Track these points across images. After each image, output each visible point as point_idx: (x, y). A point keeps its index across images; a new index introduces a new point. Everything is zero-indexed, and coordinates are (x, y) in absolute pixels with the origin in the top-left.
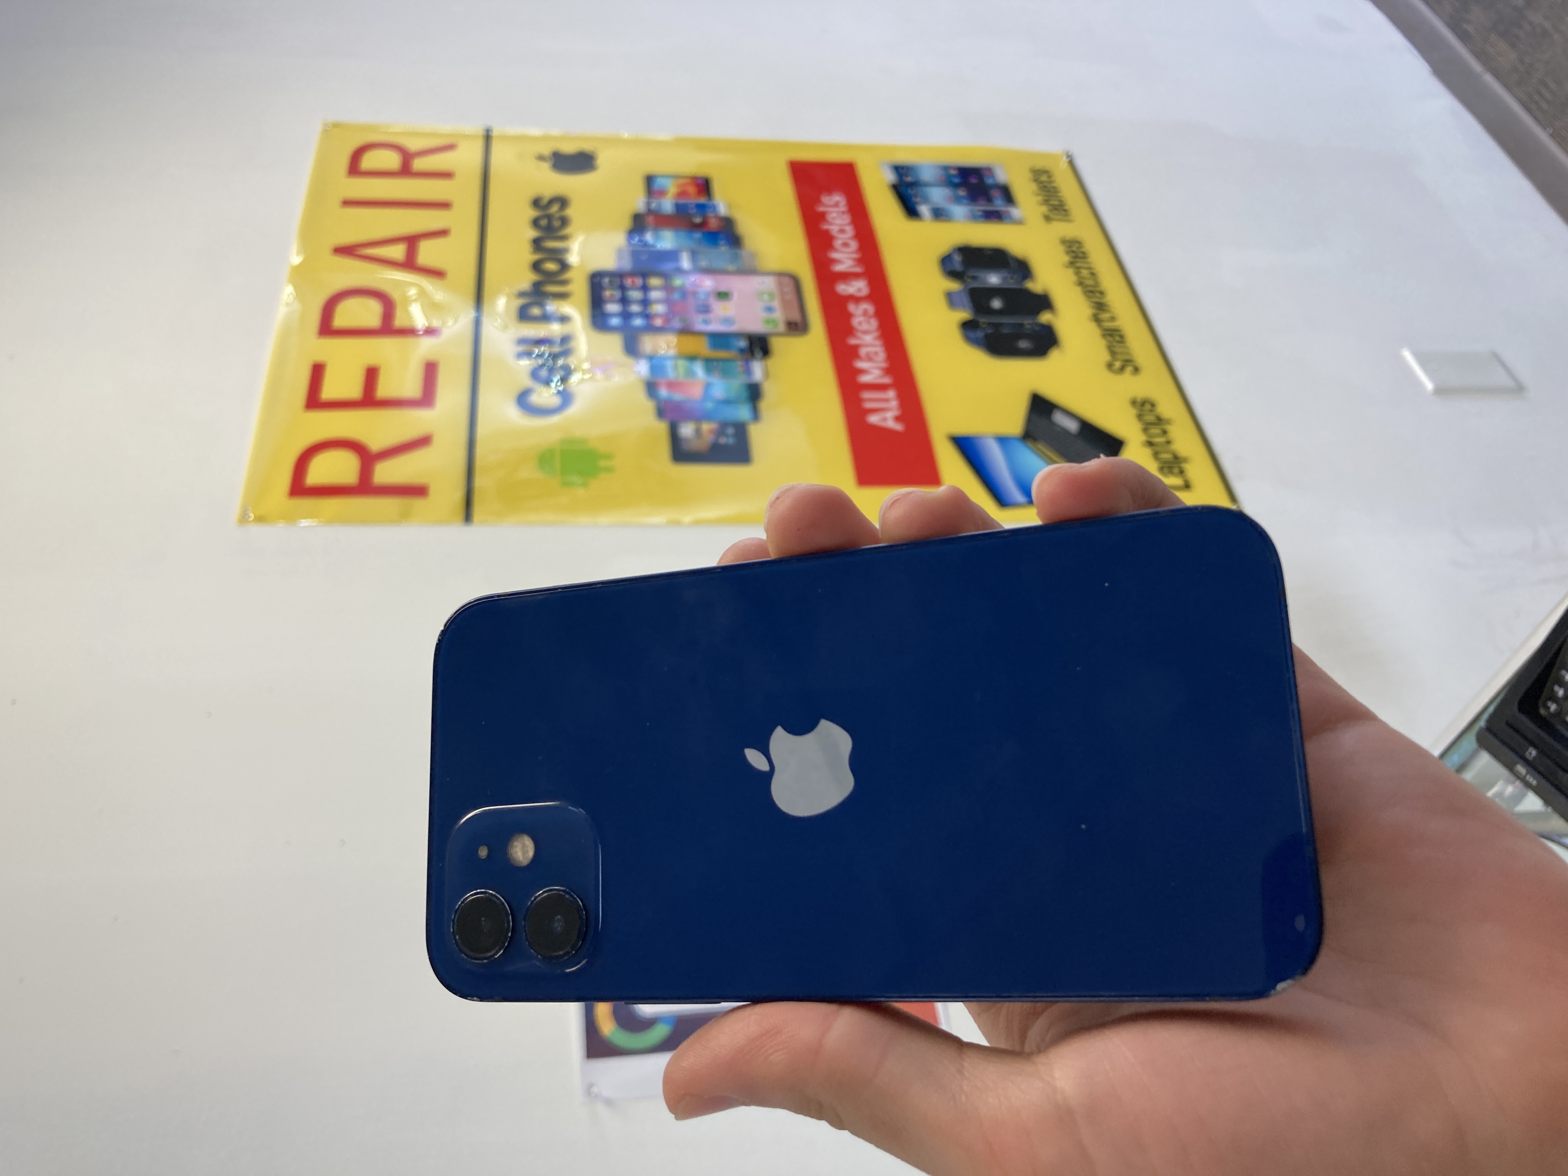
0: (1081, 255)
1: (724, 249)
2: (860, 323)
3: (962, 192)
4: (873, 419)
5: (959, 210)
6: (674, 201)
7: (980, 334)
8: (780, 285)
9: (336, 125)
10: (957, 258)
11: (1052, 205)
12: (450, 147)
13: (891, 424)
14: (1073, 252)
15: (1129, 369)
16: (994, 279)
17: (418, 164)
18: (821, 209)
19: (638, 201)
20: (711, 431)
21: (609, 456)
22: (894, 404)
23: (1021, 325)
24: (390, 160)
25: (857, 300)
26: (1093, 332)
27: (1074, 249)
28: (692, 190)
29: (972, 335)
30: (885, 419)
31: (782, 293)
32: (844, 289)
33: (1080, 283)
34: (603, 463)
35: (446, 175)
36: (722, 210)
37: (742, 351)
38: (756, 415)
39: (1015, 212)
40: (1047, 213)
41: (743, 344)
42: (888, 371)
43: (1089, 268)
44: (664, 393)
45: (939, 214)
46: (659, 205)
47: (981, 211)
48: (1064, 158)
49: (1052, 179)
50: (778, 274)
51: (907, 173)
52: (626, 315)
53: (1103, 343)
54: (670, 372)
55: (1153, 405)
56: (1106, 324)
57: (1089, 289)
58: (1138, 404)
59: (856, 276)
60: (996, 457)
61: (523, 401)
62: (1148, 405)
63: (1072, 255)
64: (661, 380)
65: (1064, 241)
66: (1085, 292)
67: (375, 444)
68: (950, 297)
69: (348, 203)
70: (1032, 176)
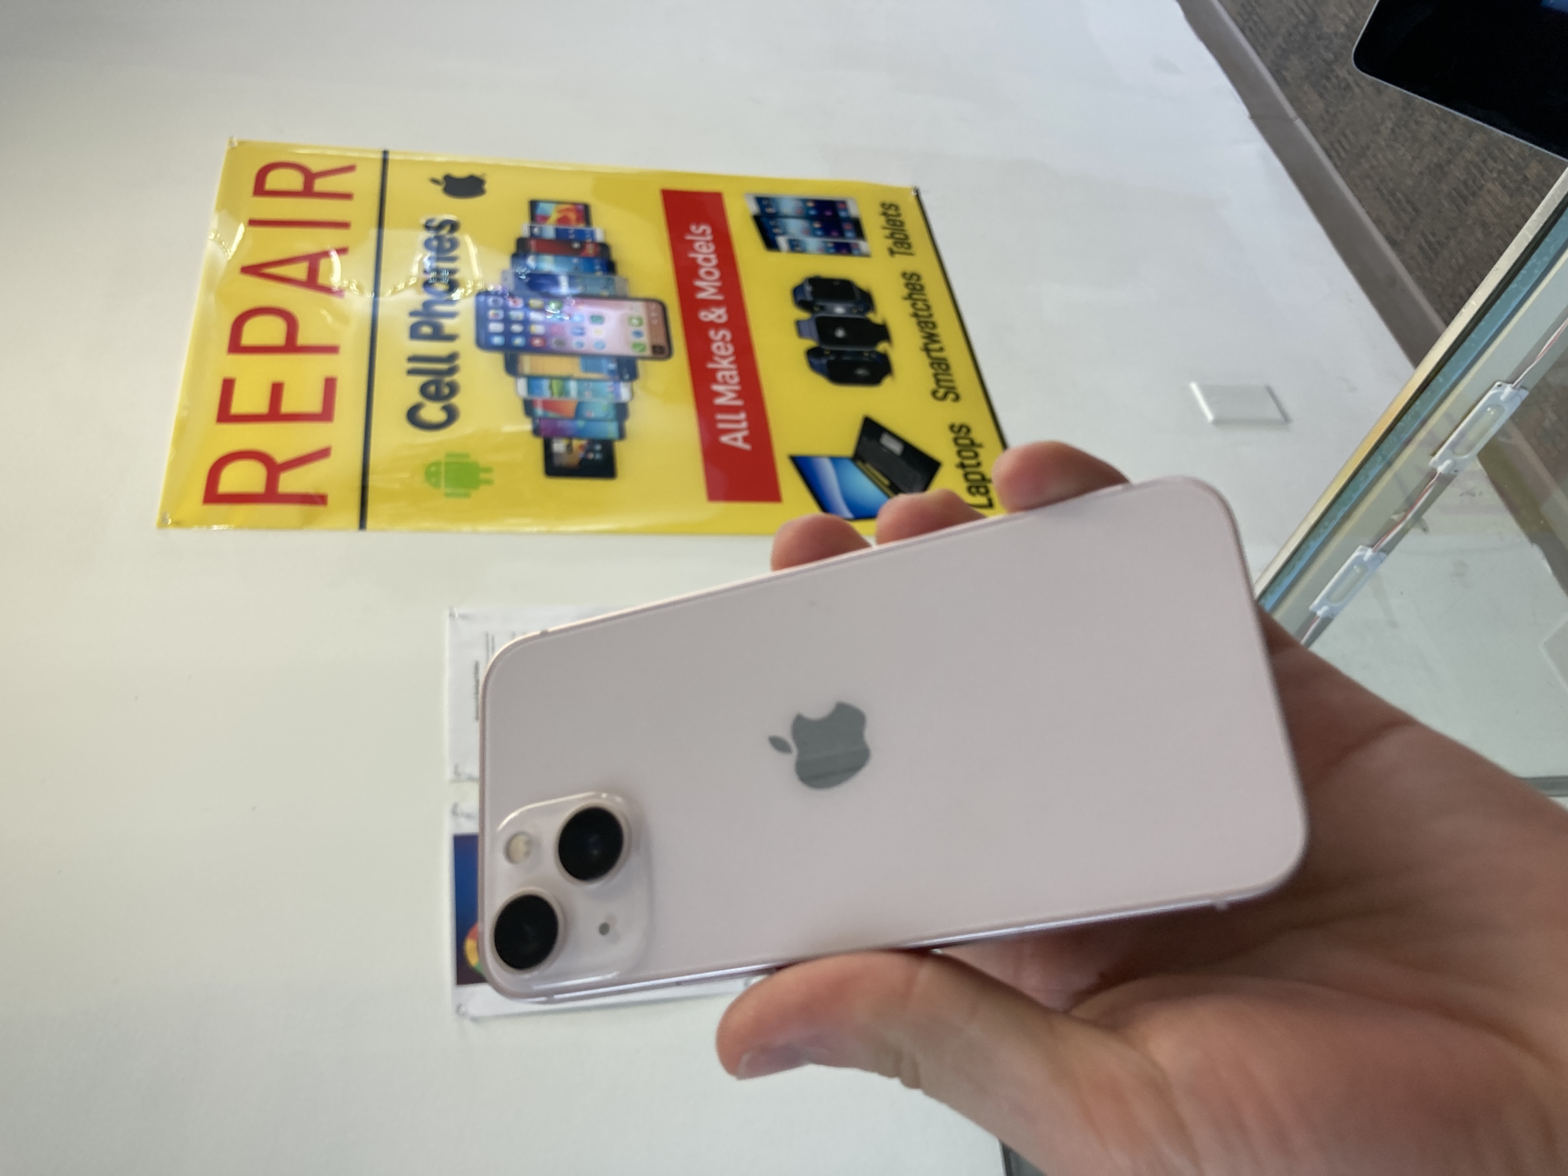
0: (918, 288)
1: (599, 274)
2: (719, 348)
3: (817, 225)
4: (725, 439)
5: (813, 243)
6: (555, 227)
7: (824, 361)
8: (648, 311)
9: (241, 144)
10: (808, 288)
11: (897, 239)
12: (350, 168)
13: (740, 444)
14: (912, 284)
15: (951, 396)
16: (839, 310)
17: (320, 185)
18: (688, 237)
19: (522, 226)
20: (581, 447)
21: (488, 470)
22: (744, 425)
23: (861, 353)
24: (294, 180)
25: (717, 326)
26: (923, 360)
27: (913, 281)
28: (572, 216)
29: (816, 362)
30: (735, 439)
31: (650, 319)
32: (706, 316)
33: (916, 315)
34: (483, 476)
35: (347, 196)
36: (599, 237)
37: (611, 372)
38: (622, 435)
39: (863, 245)
40: (892, 246)
41: (612, 366)
42: (740, 395)
43: (925, 300)
44: (539, 411)
45: (795, 246)
46: (541, 229)
47: (831, 242)
48: (912, 191)
49: (899, 212)
50: (648, 300)
51: (769, 206)
52: (508, 334)
53: (931, 371)
54: (546, 391)
55: (969, 430)
56: (934, 354)
57: (922, 319)
58: (956, 429)
59: (717, 304)
60: (829, 475)
61: (413, 416)
62: (964, 430)
63: (911, 287)
64: (538, 399)
65: (904, 275)
66: (919, 323)
67: (280, 457)
68: (798, 324)
69: (253, 223)
70: (881, 210)
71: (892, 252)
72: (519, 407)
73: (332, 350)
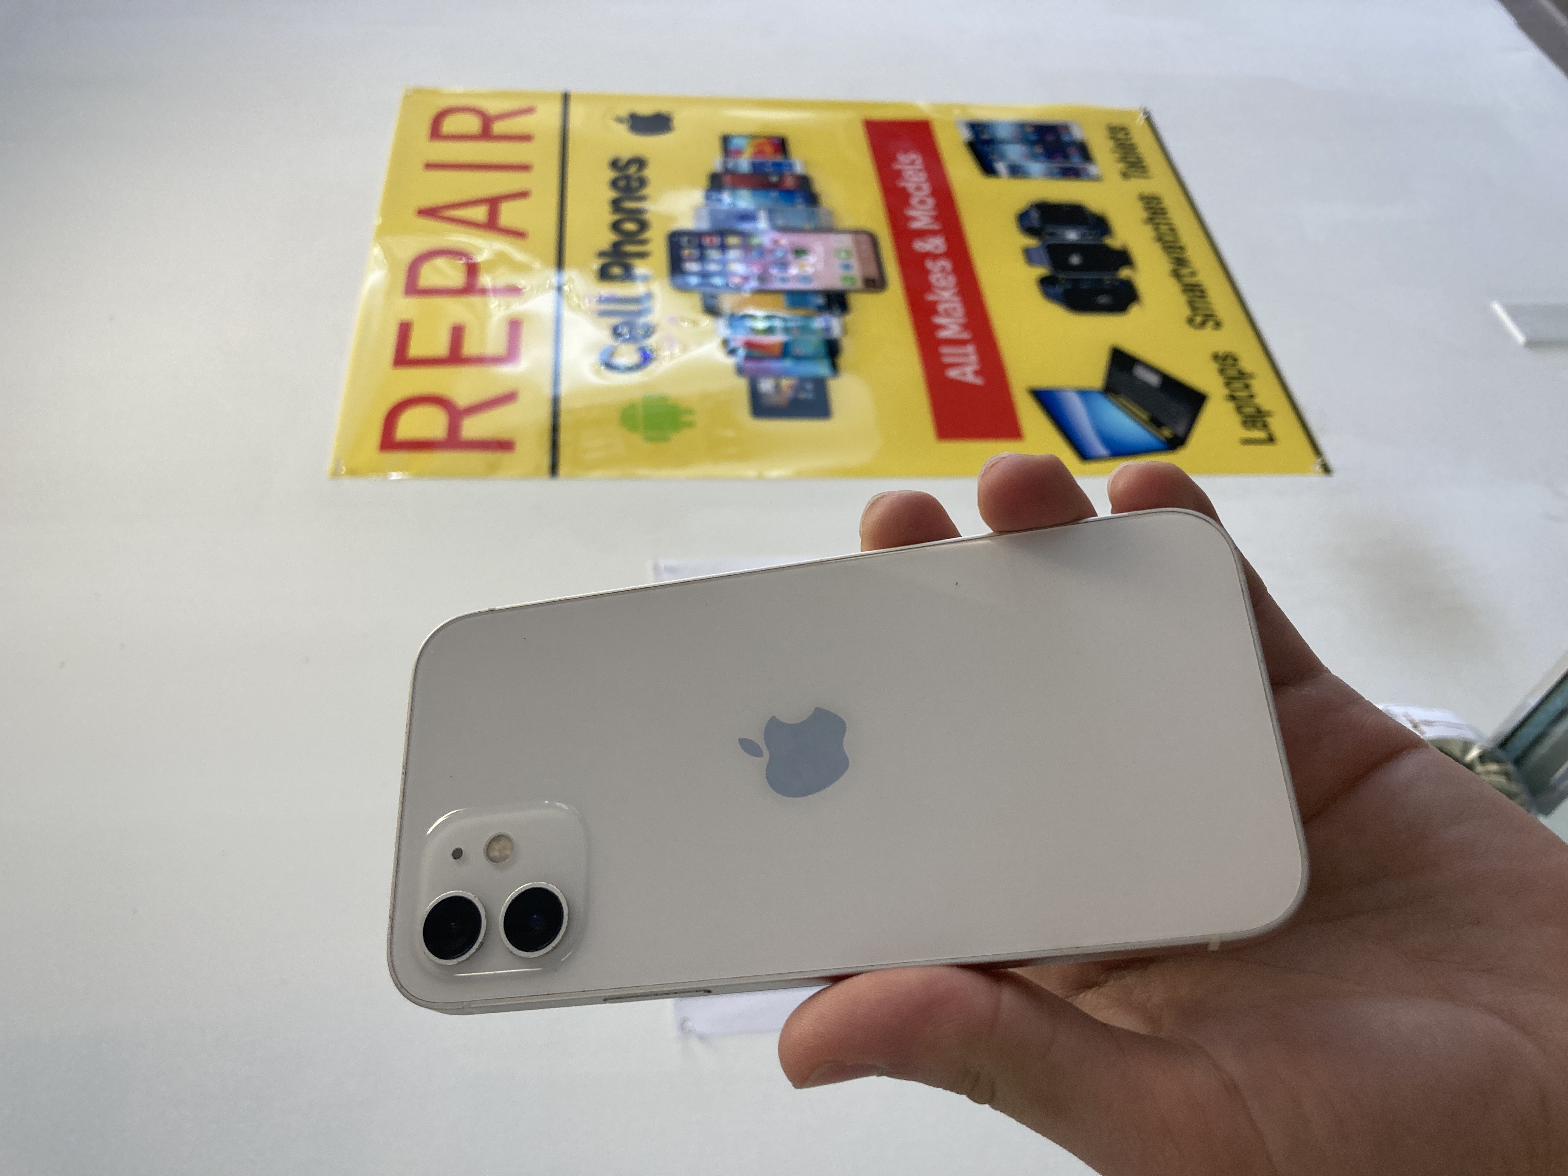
0: (1159, 211)
1: (801, 207)
2: (938, 280)
3: (1039, 150)
4: (953, 373)
5: (1036, 167)
6: (751, 160)
7: (1059, 289)
8: (857, 243)
9: (418, 91)
10: (1035, 215)
11: (1129, 162)
12: (529, 111)
13: (971, 378)
14: (1152, 208)
15: (1210, 324)
16: (1072, 236)
17: (499, 127)
18: (897, 167)
19: (715, 162)
20: (791, 387)
21: (690, 412)
22: (973, 358)
23: (1100, 281)
24: (471, 124)
25: (935, 257)
26: (1174, 287)
27: (1153, 205)
28: (769, 149)
29: (1051, 290)
30: (964, 374)
31: (860, 252)
33: (1160, 239)
34: (686, 418)
35: (526, 138)
36: (799, 169)
37: (820, 307)
38: (835, 372)
40: (1124, 170)
41: (821, 301)
42: (966, 327)
43: (1168, 224)
45: (1016, 171)
46: (736, 165)
47: (1058, 168)
48: (1141, 115)
49: (1129, 136)
50: (857, 232)
51: (983, 131)
52: (705, 272)
53: (1184, 298)
55: (1235, 359)
56: (1186, 280)
57: (1169, 244)
58: (1220, 358)
59: (933, 233)
60: (1078, 411)
61: (607, 360)
62: (1230, 359)
63: (1152, 211)
65: (1142, 198)
66: (1164, 248)
67: (462, 400)
68: (1028, 253)
69: (430, 167)
70: (1108, 133)
71: (1125, 175)
72: (719, 346)
73: (515, 291)
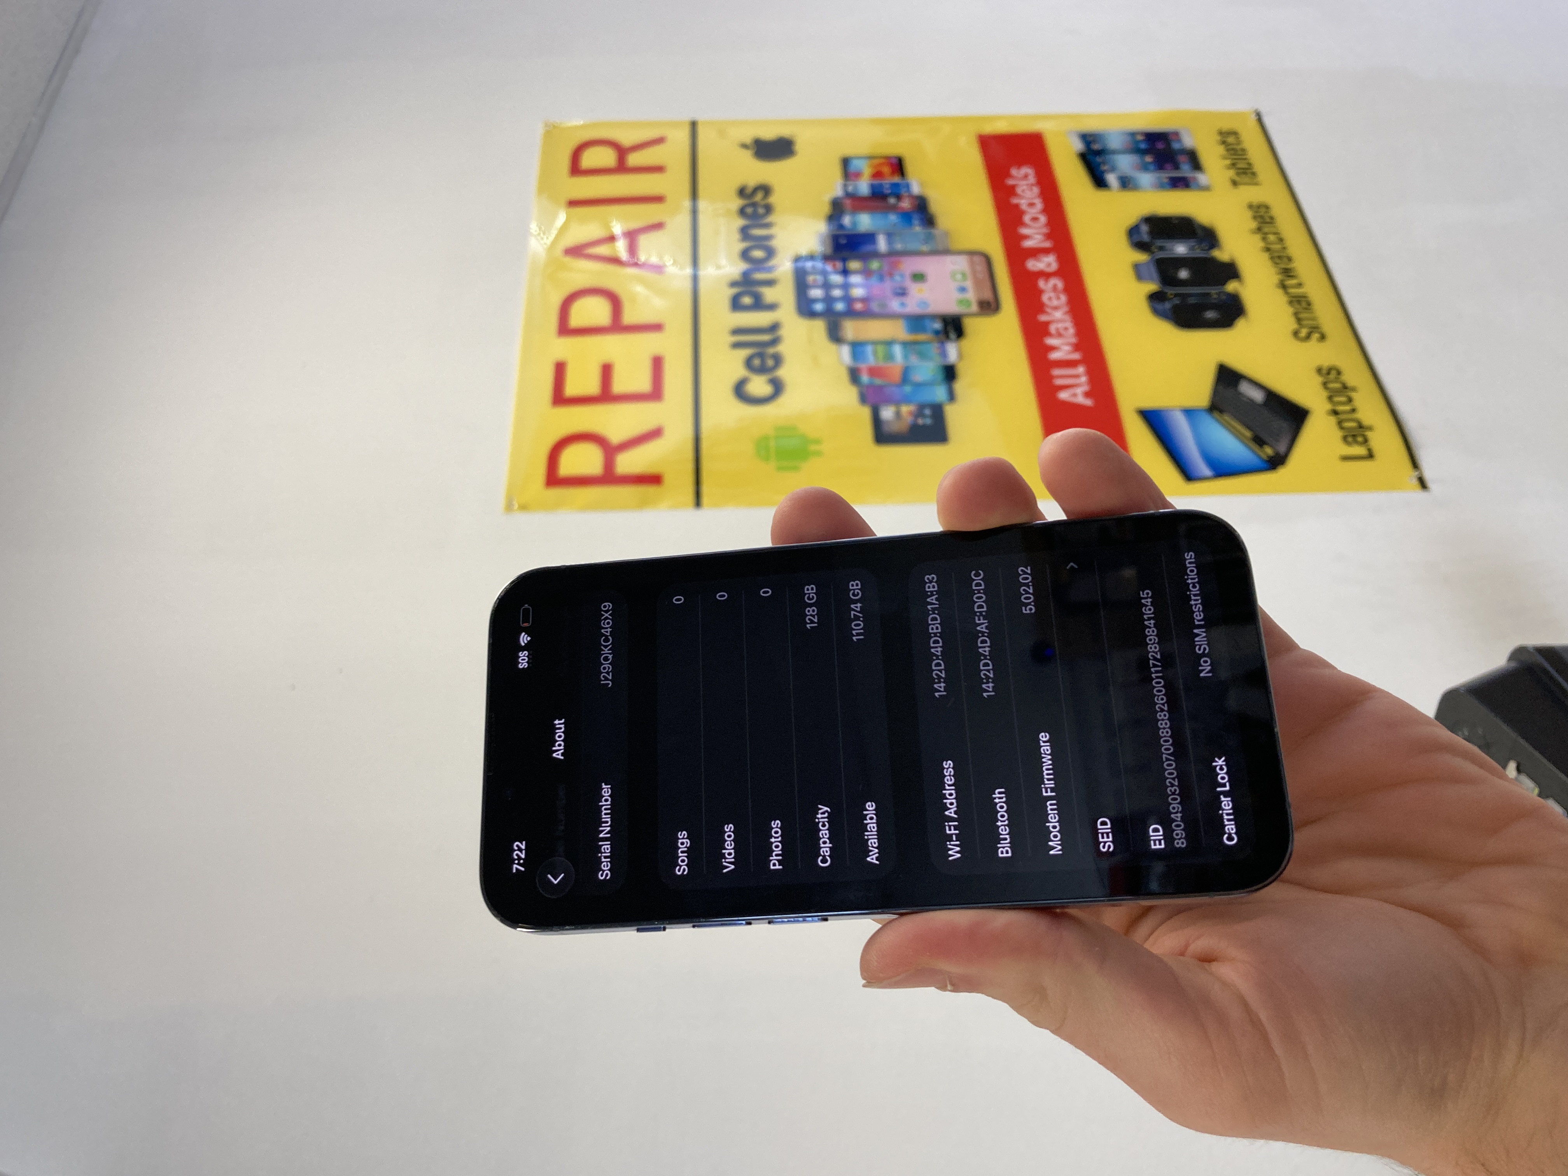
0: (1268, 220)
1: (918, 229)
2: (1050, 299)
3: (1149, 159)
4: (1063, 395)
5: (1146, 178)
6: (870, 182)
7: (1168, 305)
8: (972, 264)
9: (555, 129)
10: (1145, 228)
11: (1239, 169)
12: (660, 140)
13: (1081, 400)
14: (1262, 217)
15: (1316, 336)
16: (1181, 249)
17: (634, 159)
18: (1010, 182)
19: (836, 186)
20: (910, 413)
21: (817, 442)
22: (1084, 379)
23: (1208, 295)
24: (607, 157)
25: (1047, 275)
26: (1280, 299)
27: (1262, 214)
28: (886, 170)
29: (1160, 306)
30: (1075, 395)
31: (974, 272)
32: (1034, 265)
33: (1268, 250)
34: (813, 447)
35: (658, 169)
36: (916, 189)
37: (937, 333)
38: (952, 397)
39: (1202, 178)
40: (1234, 177)
41: (938, 325)
42: (1077, 347)
43: (1277, 233)
44: (865, 378)
45: (1126, 183)
46: (856, 188)
47: (1168, 178)
49: (1240, 141)
50: (971, 253)
51: (1094, 141)
52: (829, 300)
53: (1290, 310)
54: (871, 358)
55: (1339, 373)
56: (1292, 291)
57: (1276, 254)
58: (1324, 372)
59: (1046, 251)
60: (1183, 430)
61: (740, 391)
62: (1333, 373)
63: (1259, 220)
64: (863, 366)
65: (1250, 206)
66: (1272, 258)
67: (615, 437)
68: (1137, 269)
69: (573, 203)
70: (1219, 138)
72: (845, 376)
73: (657, 327)
